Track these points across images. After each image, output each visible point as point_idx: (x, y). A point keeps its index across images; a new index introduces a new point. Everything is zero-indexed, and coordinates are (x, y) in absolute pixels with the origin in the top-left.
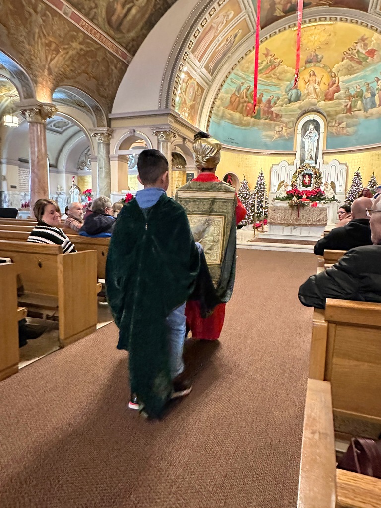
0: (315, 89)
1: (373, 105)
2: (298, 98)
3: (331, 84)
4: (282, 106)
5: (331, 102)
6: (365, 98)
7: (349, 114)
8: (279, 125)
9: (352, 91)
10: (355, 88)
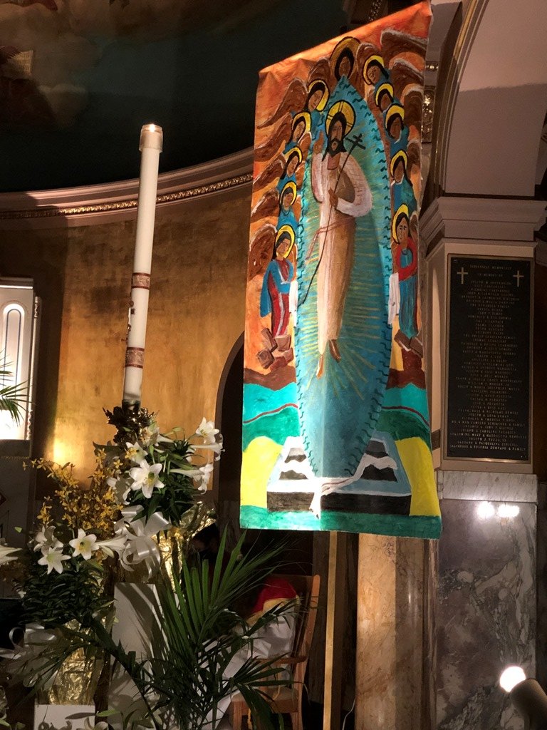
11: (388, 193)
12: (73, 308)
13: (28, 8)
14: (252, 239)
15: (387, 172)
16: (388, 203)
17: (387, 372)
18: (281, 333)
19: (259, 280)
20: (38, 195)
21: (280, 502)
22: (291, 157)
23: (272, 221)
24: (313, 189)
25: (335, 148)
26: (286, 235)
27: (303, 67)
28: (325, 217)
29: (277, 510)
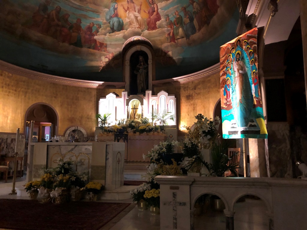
0: (136, 17)
1: (194, 31)
2: (121, 27)
3: (151, 11)
4: (105, 34)
5: (154, 31)
6: (185, 24)
7: (173, 42)
8: (104, 55)
9: (172, 18)
10: (174, 14)
11: (250, 68)
12: (182, 99)
13: (170, 43)
14: (221, 81)
15: (250, 64)
16: (250, 70)
17: (253, 105)
18: (229, 99)
19: (223, 89)
20: (174, 79)
21: (231, 133)
22: (228, 63)
23: (225, 77)
24: (233, 69)
25: (237, 60)
26: (228, 79)
27: (229, 45)
28: (237, 74)
29: (231, 134)
